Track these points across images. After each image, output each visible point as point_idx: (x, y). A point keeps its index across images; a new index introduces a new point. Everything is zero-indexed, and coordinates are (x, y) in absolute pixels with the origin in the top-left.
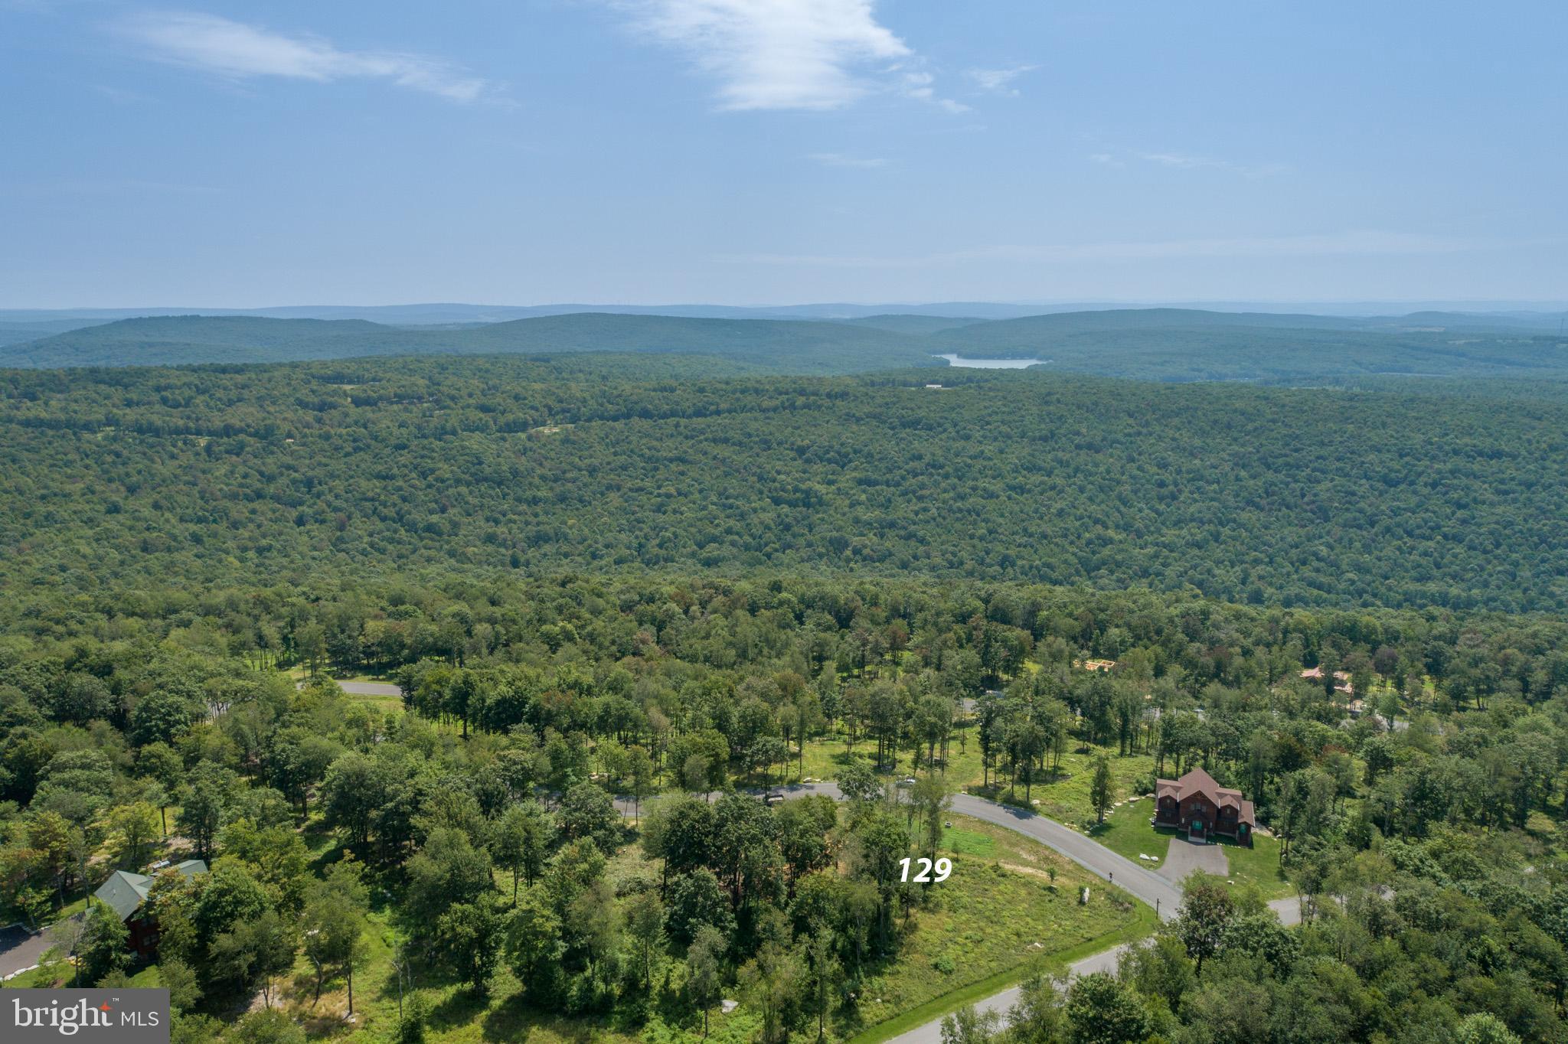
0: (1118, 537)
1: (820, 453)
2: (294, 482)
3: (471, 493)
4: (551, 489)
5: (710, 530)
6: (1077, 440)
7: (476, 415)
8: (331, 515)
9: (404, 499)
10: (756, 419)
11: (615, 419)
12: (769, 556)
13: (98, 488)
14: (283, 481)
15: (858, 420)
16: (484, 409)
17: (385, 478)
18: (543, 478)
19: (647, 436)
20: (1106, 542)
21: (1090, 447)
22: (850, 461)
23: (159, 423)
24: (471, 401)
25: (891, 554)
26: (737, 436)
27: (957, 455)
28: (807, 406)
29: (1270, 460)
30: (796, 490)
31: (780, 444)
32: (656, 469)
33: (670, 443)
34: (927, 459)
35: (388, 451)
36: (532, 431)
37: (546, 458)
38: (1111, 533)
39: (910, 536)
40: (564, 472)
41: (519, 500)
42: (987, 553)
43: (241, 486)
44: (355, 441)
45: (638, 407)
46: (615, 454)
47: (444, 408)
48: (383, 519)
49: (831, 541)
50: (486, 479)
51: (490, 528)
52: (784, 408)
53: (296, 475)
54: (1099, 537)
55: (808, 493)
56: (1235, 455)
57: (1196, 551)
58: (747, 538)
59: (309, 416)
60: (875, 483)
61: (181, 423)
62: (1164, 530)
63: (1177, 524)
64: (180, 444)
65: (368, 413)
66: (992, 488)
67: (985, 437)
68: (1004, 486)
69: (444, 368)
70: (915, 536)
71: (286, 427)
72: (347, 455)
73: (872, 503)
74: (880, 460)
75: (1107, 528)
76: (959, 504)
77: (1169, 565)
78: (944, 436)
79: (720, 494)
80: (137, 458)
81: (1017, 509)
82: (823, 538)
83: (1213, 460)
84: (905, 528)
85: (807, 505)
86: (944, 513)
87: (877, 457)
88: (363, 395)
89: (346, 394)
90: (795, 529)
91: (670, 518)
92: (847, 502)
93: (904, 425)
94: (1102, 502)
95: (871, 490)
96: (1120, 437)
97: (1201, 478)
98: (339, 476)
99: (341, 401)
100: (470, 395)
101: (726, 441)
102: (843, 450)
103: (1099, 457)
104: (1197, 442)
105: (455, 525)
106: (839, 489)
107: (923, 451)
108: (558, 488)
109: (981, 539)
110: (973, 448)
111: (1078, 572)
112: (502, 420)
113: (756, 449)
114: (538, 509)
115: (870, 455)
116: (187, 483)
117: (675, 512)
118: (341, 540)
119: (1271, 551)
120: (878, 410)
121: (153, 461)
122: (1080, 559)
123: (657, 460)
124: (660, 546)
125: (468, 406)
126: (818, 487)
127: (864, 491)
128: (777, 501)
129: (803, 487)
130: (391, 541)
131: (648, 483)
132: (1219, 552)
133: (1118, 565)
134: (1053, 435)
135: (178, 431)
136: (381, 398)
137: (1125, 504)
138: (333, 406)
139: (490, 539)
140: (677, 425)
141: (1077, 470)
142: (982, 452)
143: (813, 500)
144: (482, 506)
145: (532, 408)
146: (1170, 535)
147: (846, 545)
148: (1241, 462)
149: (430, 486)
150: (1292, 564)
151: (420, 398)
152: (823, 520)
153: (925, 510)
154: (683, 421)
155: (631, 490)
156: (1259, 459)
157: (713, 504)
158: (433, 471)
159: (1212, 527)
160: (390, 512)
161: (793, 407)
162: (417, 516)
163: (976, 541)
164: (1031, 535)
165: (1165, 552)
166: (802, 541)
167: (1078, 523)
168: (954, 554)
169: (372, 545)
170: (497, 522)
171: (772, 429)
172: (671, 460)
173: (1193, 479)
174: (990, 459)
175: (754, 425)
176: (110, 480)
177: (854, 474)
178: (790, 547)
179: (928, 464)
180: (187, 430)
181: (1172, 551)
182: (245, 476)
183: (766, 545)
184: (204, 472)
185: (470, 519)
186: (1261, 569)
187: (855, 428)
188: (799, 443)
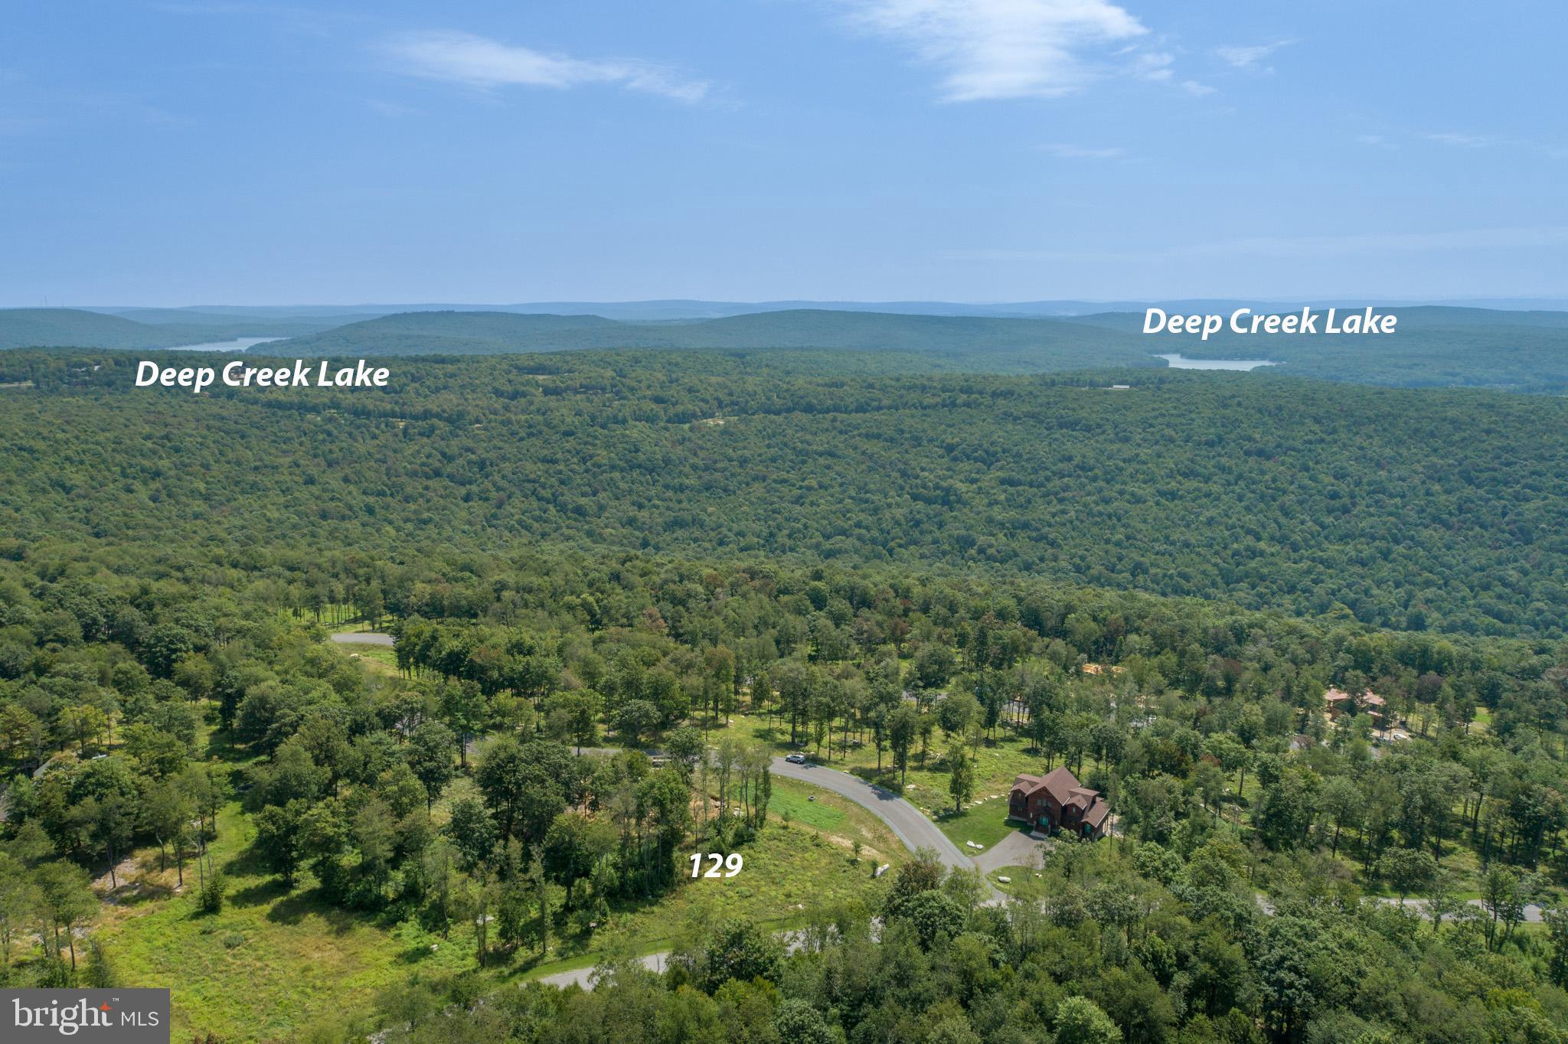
0: (1269, 550)
1: (969, 451)
2: (470, 462)
3: (623, 478)
4: (700, 477)
5: (841, 523)
6: (1247, 445)
7: (649, 406)
8: (494, 494)
9: (562, 482)
10: (913, 416)
11: (778, 413)
12: (891, 552)
13: (302, 462)
14: (460, 461)
15: (1016, 419)
16: (658, 400)
17: (548, 462)
18: (694, 467)
19: (803, 429)
20: (1254, 553)
21: (1261, 453)
22: (998, 460)
23: (371, 407)
24: (648, 393)
25: (1016, 555)
26: (890, 432)
27: (1109, 458)
28: (968, 405)
29: (1473, 474)
30: (937, 487)
31: (931, 441)
32: (804, 462)
33: (823, 437)
34: (1077, 460)
35: (558, 436)
36: (695, 423)
37: (702, 448)
38: (1262, 545)
39: (1042, 538)
40: (715, 462)
41: (667, 487)
42: (1120, 559)
43: (423, 464)
44: (530, 427)
45: (803, 402)
46: (769, 446)
47: (623, 398)
48: (540, 499)
49: (958, 540)
50: (639, 466)
51: (632, 512)
52: (944, 406)
53: (473, 456)
54: (1247, 549)
55: (947, 491)
56: (1433, 466)
57: (1358, 569)
58: (875, 533)
59: (498, 404)
60: (1019, 483)
61: (389, 407)
62: (1326, 545)
63: (1343, 538)
64: (383, 426)
65: (552, 402)
66: (1141, 492)
67: (1144, 440)
68: (1153, 491)
69: (637, 361)
70: (1046, 538)
71: (475, 412)
72: (521, 439)
73: (1010, 503)
74: (1028, 460)
75: (1259, 539)
76: (1100, 508)
77: (1322, 581)
78: (1101, 438)
79: (860, 489)
80: (344, 436)
81: (1162, 515)
82: (950, 536)
83: (1403, 472)
84: (1037, 529)
85: (945, 502)
86: (1082, 516)
87: (1025, 457)
88: (551, 385)
89: (538, 385)
90: (925, 526)
91: (807, 509)
92: (986, 501)
93: (1061, 426)
94: (1261, 511)
95: (1011, 490)
96: (1298, 444)
97: (1383, 491)
98: (509, 459)
99: (532, 390)
100: (649, 387)
101: (878, 437)
102: (992, 449)
103: (1267, 465)
104: (1388, 452)
105: (602, 508)
106: (980, 488)
107: (1074, 453)
108: (706, 477)
109: (1118, 544)
110: (1128, 451)
111: (1214, 584)
112: (672, 411)
113: (906, 446)
114: (683, 497)
115: (1019, 455)
116: (377, 461)
117: (812, 504)
118: (494, 516)
119: (1448, 572)
120: (1036, 410)
121: (356, 440)
122: (1221, 570)
123: (807, 454)
124: (790, 536)
125: (645, 397)
126: (959, 485)
127: (1005, 491)
128: (915, 498)
129: (944, 484)
130: (537, 519)
131: (792, 476)
132: (1385, 570)
133: (1263, 578)
134: (1221, 440)
135: (385, 415)
136: (568, 388)
137: (1286, 514)
138: (524, 395)
139: (631, 522)
140: (834, 420)
141: (1240, 477)
142: (1137, 455)
143: (952, 498)
144: (631, 491)
145: (703, 400)
146: (1332, 550)
147: (972, 543)
148: (1436, 475)
149: (587, 471)
150: (1472, 589)
151: (604, 389)
152: (955, 518)
153: (1064, 512)
154: (841, 416)
155: (775, 481)
156: (1459, 473)
157: (852, 498)
158: (591, 457)
159: (1382, 544)
160: (547, 493)
161: (954, 404)
162: (569, 497)
163: (1110, 547)
164: (1173, 543)
165: (1321, 568)
166: (929, 538)
167: (1227, 533)
168: (1083, 558)
169: (519, 522)
170: (641, 507)
171: (926, 425)
172: (821, 454)
173: (1374, 492)
174: (1144, 463)
175: (909, 421)
176: (315, 456)
177: (1000, 474)
178: (916, 543)
179: (1077, 466)
180: (394, 415)
181: (1329, 567)
182: (428, 456)
183: (893, 539)
184: (395, 451)
185: (617, 503)
186: (1430, 593)
187: (1010, 427)
188: (949, 441)
